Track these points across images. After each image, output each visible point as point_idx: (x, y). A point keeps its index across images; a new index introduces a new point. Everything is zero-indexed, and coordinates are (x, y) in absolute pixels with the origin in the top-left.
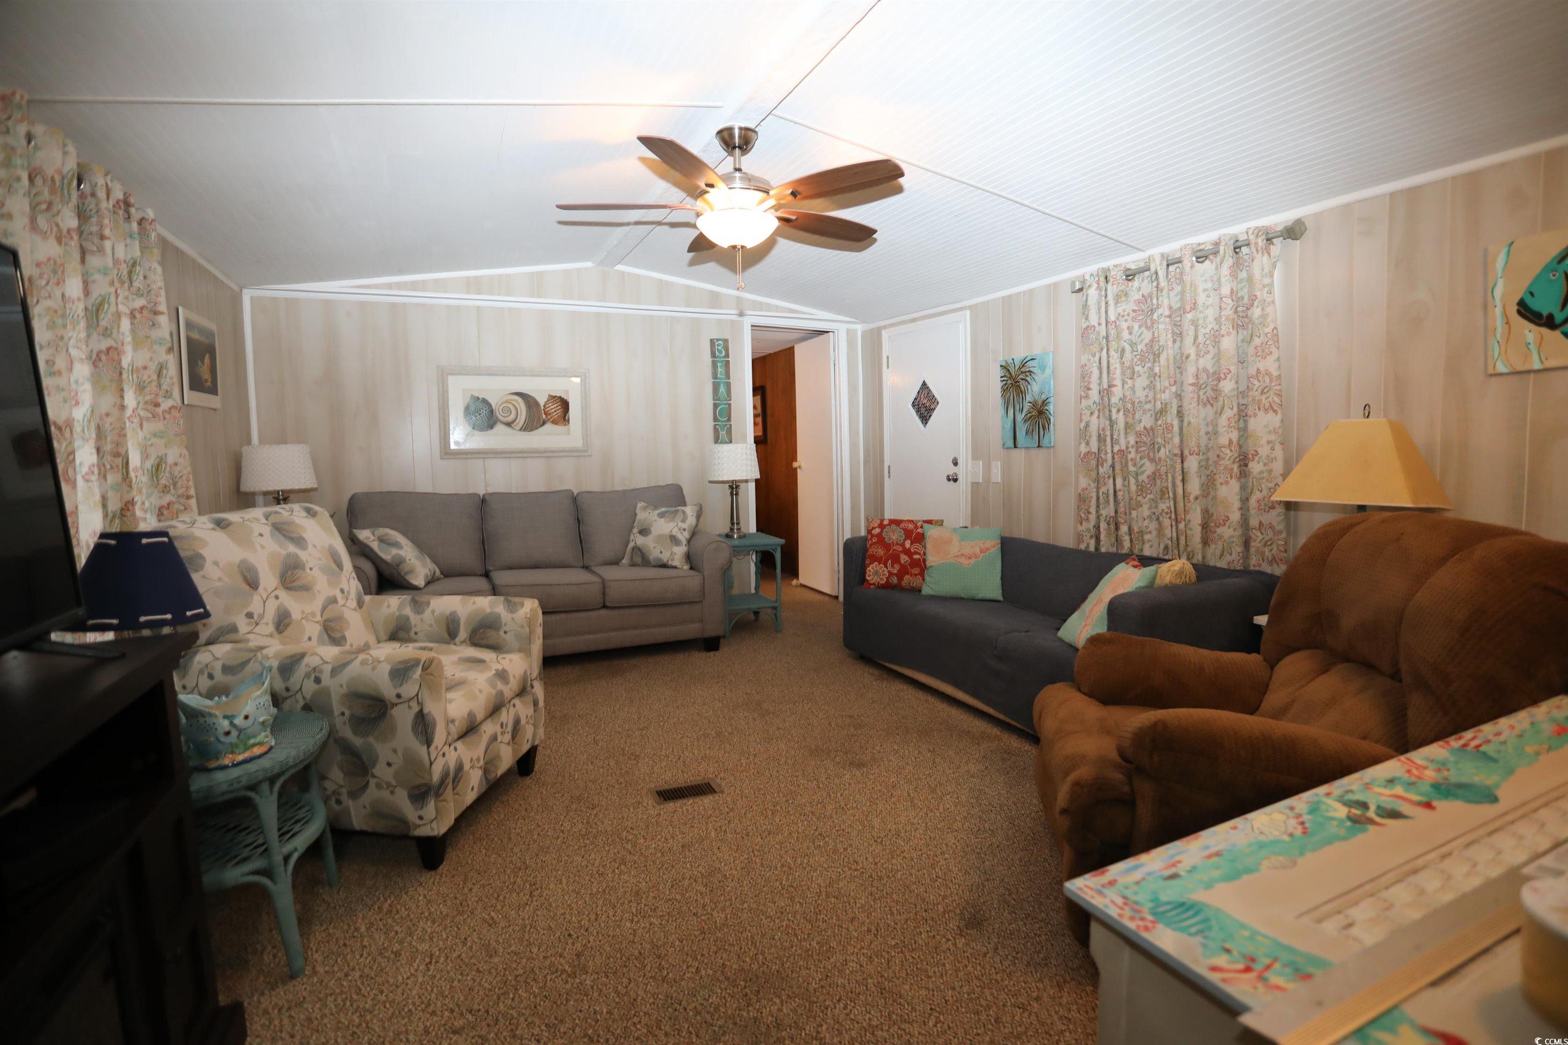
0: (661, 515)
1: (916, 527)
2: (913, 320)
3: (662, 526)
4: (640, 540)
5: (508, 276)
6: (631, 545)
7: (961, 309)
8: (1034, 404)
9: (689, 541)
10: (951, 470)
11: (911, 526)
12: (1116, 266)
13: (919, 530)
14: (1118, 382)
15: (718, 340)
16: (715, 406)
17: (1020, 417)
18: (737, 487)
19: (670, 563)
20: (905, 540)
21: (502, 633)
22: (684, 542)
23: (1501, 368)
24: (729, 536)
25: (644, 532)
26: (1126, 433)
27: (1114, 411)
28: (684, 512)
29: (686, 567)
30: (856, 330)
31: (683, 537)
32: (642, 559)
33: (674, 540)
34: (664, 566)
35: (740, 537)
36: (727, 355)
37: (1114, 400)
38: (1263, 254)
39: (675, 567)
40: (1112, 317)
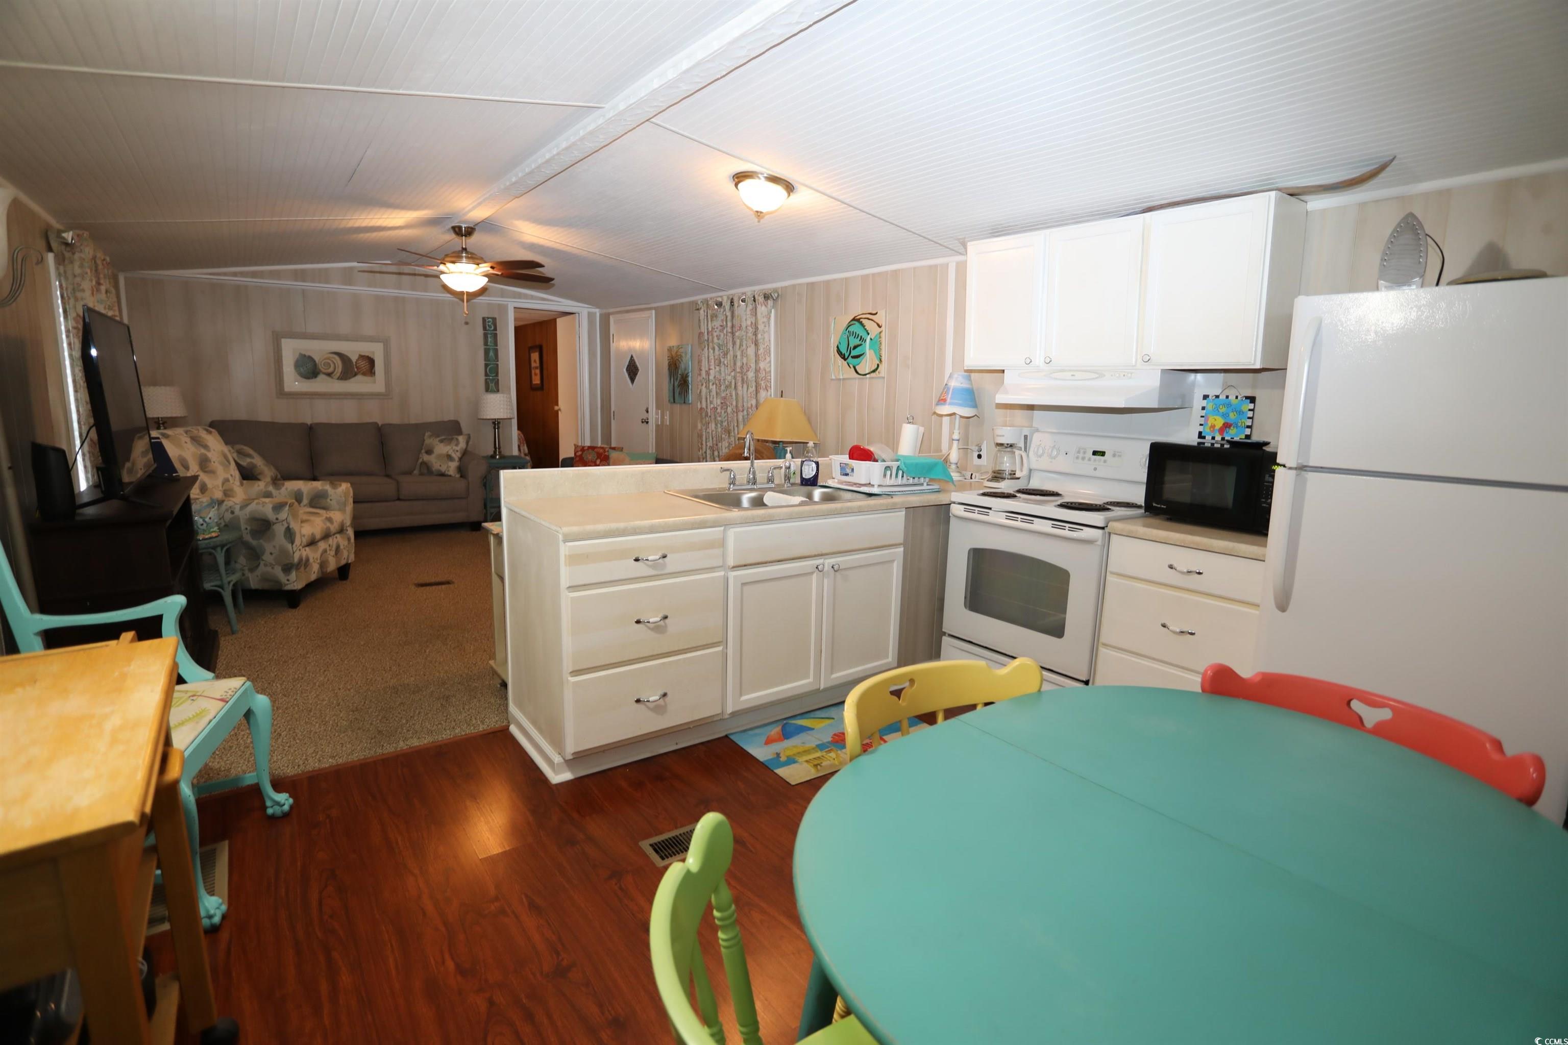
0: (441, 441)
1: (605, 452)
2: (628, 312)
3: (442, 449)
4: (426, 458)
5: (327, 269)
6: (420, 460)
7: (650, 309)
8: (682, 375)
9: (460, 459)
10: (645, 415)
11: (601, 451)
12: (711, 299)
13: (606, 453)
14: (712, 367)
15: (488, 318)
16: (486, 366)
17: (676, 384)
18: (499, 423)
19: (446, 473)
20: (596, 459)
21: (328, 500)
22: (457, 459)
23: (833, 377)
24: (493, 457)
25: (429, 452)
26: (717, 397)
27: (711, 384)
28: (457, 439)
29: (458, 476)
30: (596, 313)
31: (456, 456)
32: (427, 469)
33: (449, 458)
34: (443, 475)
35: (501, 458)
36: (495, 329)
37: (711, 377)
38: (762, 305)
39: (450, 476)
40: (710, 329)
